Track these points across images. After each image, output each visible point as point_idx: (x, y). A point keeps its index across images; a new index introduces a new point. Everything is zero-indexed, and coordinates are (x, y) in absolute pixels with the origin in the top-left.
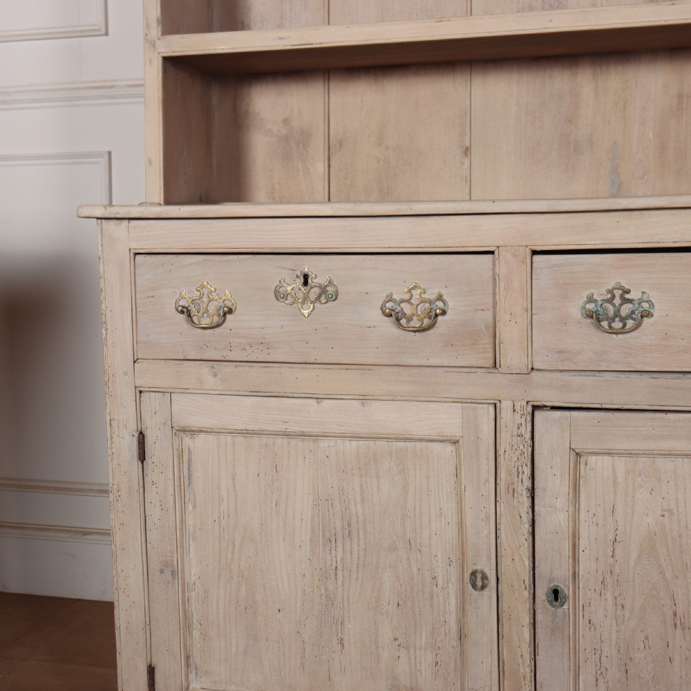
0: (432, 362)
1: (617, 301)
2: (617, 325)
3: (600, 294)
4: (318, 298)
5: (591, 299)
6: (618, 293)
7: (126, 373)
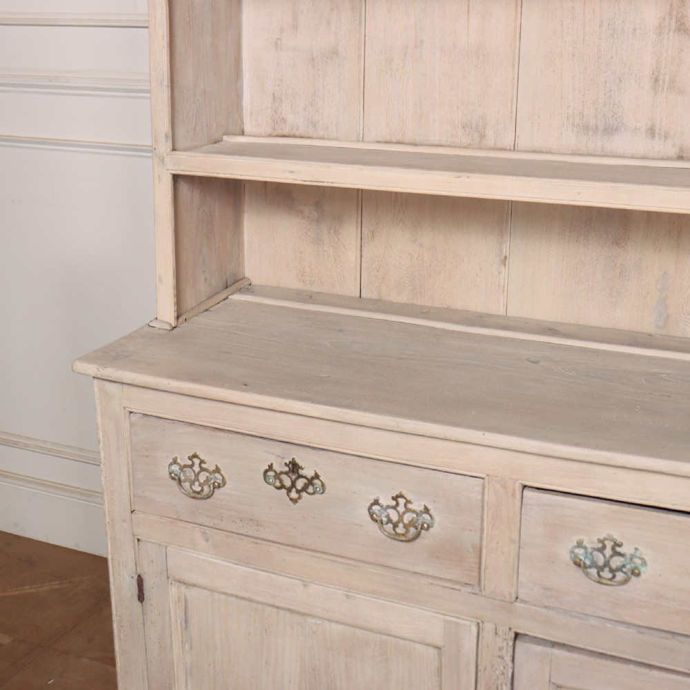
0: (418, 569)
1: (608, 552)
2: (606, 574)
3: (590, 541)
4: (305, 489)
5: (580, 545)
6: (609, 544)
7: (124, 521)
